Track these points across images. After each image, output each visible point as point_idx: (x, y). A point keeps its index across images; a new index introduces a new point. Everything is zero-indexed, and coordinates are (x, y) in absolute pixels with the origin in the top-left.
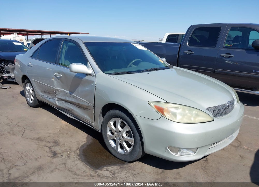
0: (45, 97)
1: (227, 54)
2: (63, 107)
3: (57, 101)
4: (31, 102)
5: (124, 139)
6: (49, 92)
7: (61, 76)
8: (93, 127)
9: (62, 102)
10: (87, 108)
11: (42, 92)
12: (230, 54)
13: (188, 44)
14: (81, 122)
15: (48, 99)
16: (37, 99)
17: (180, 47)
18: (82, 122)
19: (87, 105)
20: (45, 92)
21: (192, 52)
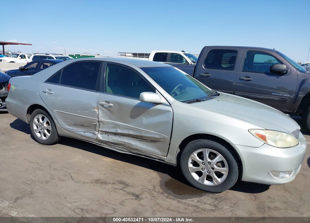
0: (76, 130)
1: (246, 77)
2: (111, 140)
3: (99, 135)
4: (43, 138)
5: (215, 170)
6: (83, 124)
7: (113, 105)
8: (164, 161)
9: (108, 136)
10: (158, 140)
11: (69, 125)
12: (249, 78)
13: (204, 66)
14: (142, 156)
15: (82, 133)
16: (58, 135)
17: (194, 70)
18: (144, 157)
19: (157, 136)
20: (75, 125)
21: (209, 75)
